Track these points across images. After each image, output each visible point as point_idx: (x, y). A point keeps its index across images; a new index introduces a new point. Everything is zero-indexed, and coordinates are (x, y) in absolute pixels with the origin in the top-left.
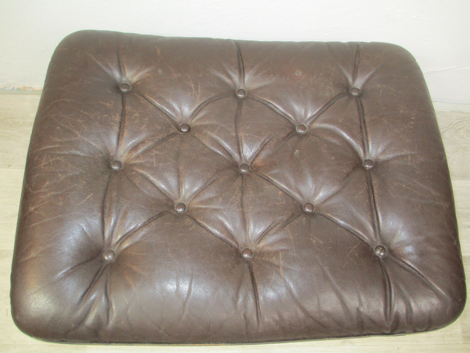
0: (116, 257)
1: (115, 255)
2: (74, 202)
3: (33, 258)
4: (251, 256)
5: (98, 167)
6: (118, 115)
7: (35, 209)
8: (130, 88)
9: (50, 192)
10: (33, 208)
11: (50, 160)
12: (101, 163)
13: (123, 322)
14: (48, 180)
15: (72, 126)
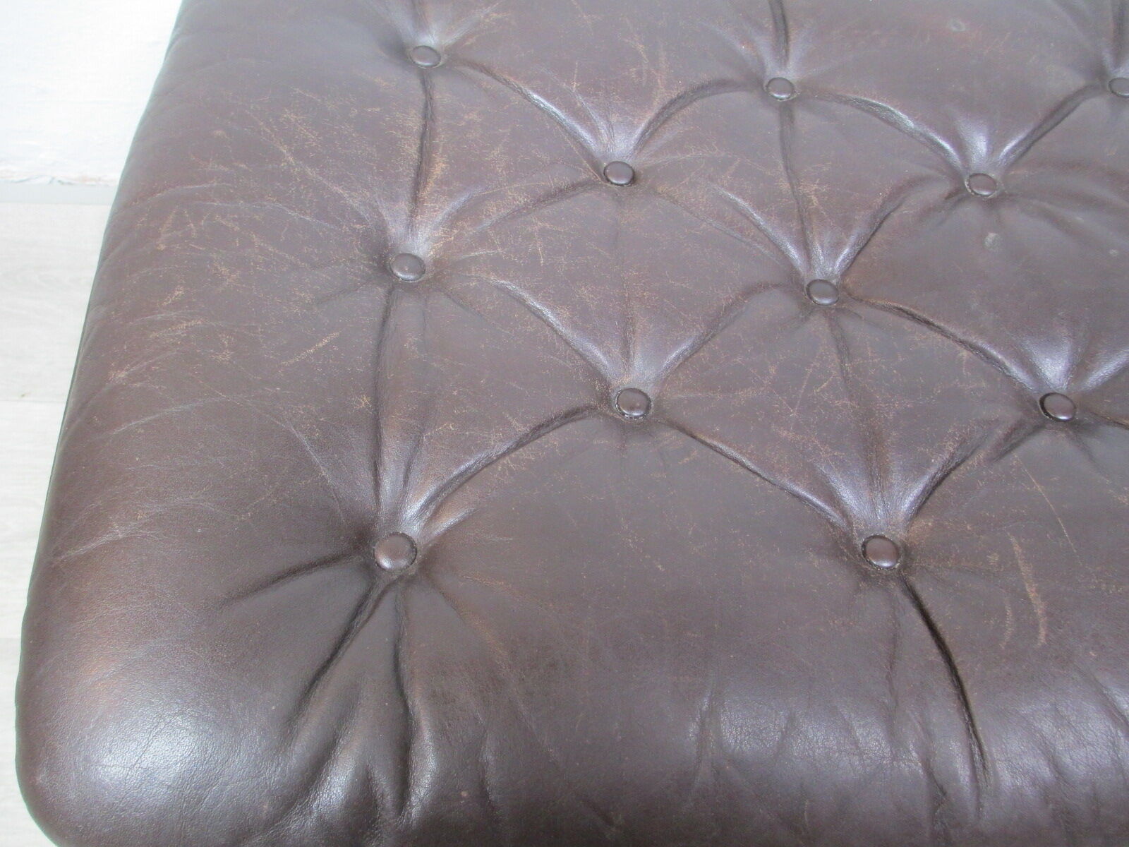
0: (420, 556)
1: (416, 552)
2: (273, 354)
3: (116, 542)
4: (897, 562)
5: (352, 261)
6: (416, 114)
7: (128, 375)
8: (440, 59)
9: (188, 321)
10: (123, 375)
11: (188, 223)
12: (361, 251)
13: (464, 794)
14: (181, 284)
15: (266, 130)
